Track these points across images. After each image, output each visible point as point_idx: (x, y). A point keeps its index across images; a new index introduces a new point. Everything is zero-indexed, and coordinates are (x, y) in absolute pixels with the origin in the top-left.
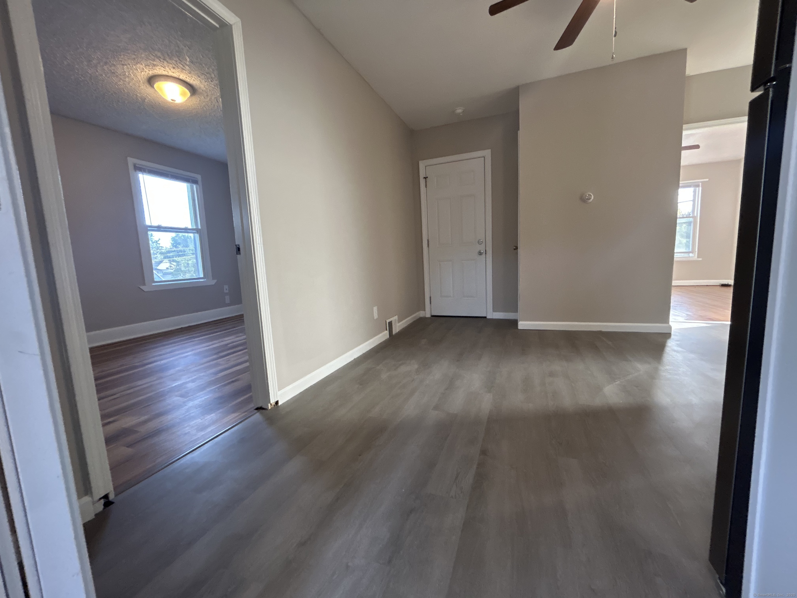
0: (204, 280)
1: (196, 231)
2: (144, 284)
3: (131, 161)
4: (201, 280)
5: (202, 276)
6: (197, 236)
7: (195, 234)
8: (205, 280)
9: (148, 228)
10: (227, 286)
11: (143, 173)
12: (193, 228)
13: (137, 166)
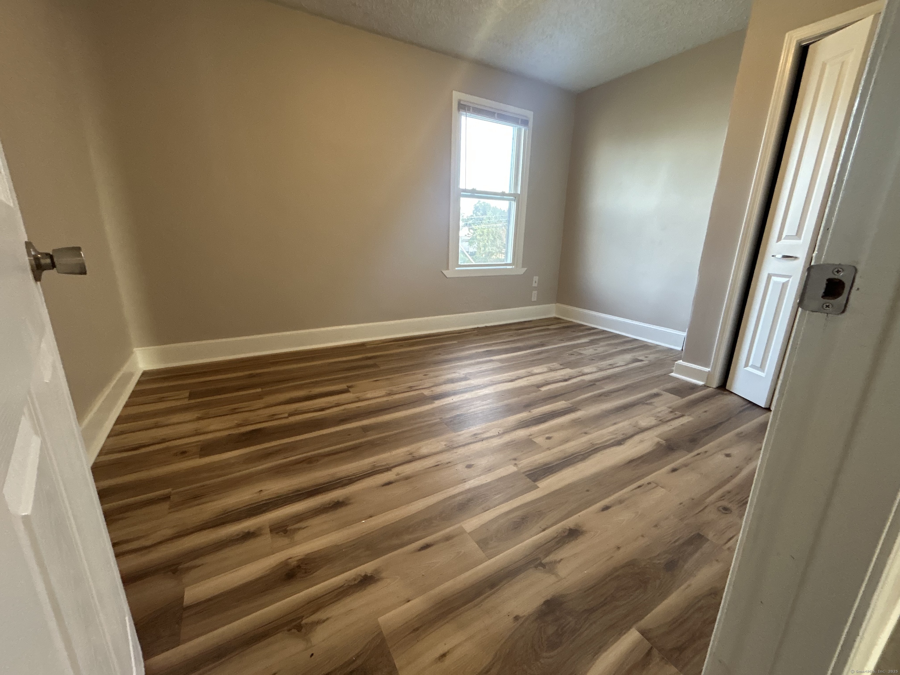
0: (512, 267)
1: (515, 197)
2: (448, 268)
3: (457, 96)
4: (508, 267)
5: (510, 261)
6: (514, 204)
7: (512, 202)
8: (514, 267)
9: (462, 193)
10: (537, 277)
11: (467, 114)
12: (511, 192)
13: (462, 103)
